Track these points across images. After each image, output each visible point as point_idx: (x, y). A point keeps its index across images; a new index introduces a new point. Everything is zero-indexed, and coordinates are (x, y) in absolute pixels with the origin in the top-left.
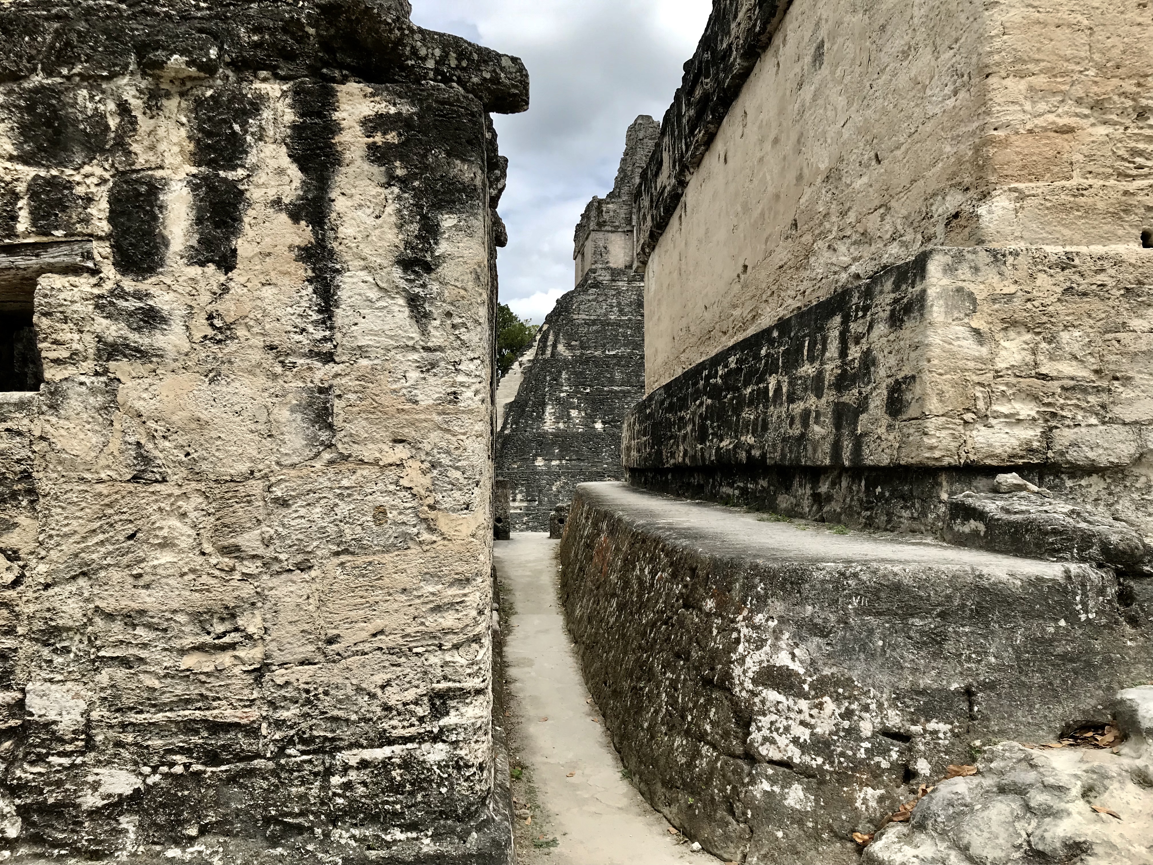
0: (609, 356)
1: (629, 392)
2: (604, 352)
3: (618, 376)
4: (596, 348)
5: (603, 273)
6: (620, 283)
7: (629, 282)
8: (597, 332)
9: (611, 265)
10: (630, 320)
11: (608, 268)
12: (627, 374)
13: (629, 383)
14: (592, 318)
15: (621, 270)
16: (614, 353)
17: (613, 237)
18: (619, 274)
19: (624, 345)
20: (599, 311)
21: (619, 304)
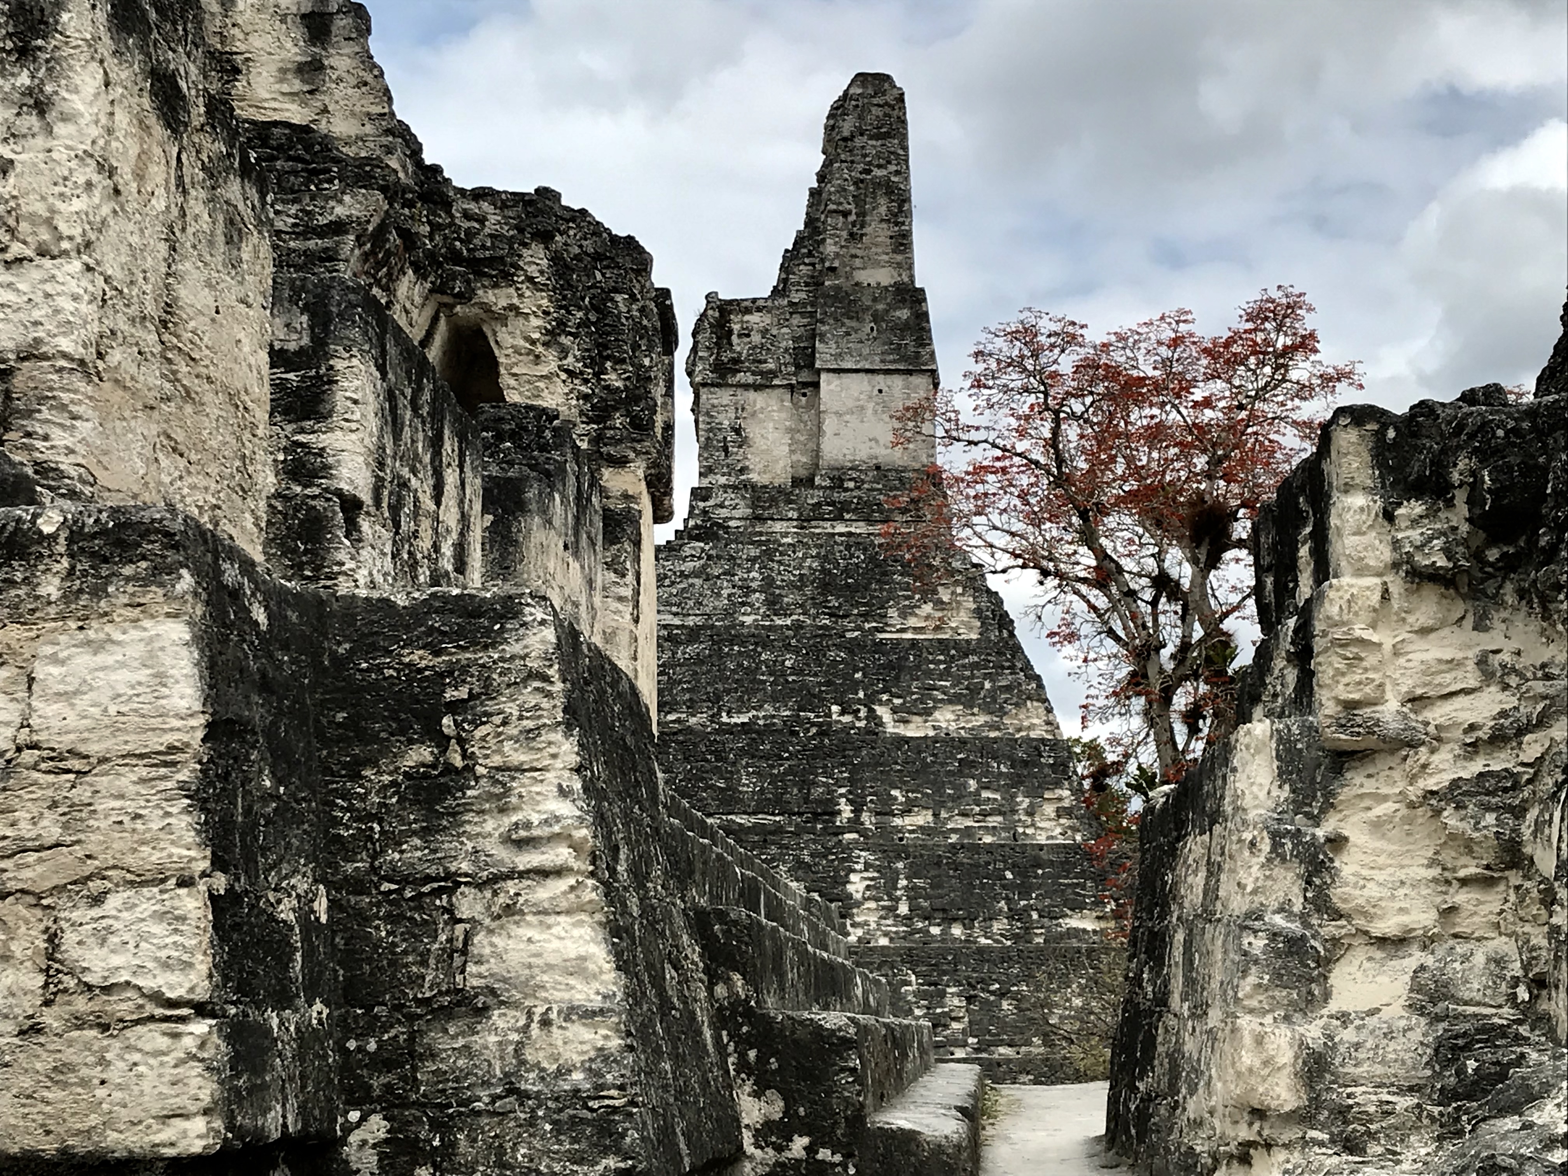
0: (731, 729)
1: (778, 830)
2: (714, 718)
3: (747, 785)
4: (692, 707)
5: (730, 497)
6: (778, 527)
7: (804, 521)
8: (699, 660)
9: (754, 477)
10: (798, 626)
11: (747, 485)
12: (774, 779)
13: (778, 804)
14: (690, 621)
15: (780, 490)
16: (744, 719)
17: (758, 400)
18: (773, 501)
19: (774, 699)
20: (710, 604)
21: (768, 583)
